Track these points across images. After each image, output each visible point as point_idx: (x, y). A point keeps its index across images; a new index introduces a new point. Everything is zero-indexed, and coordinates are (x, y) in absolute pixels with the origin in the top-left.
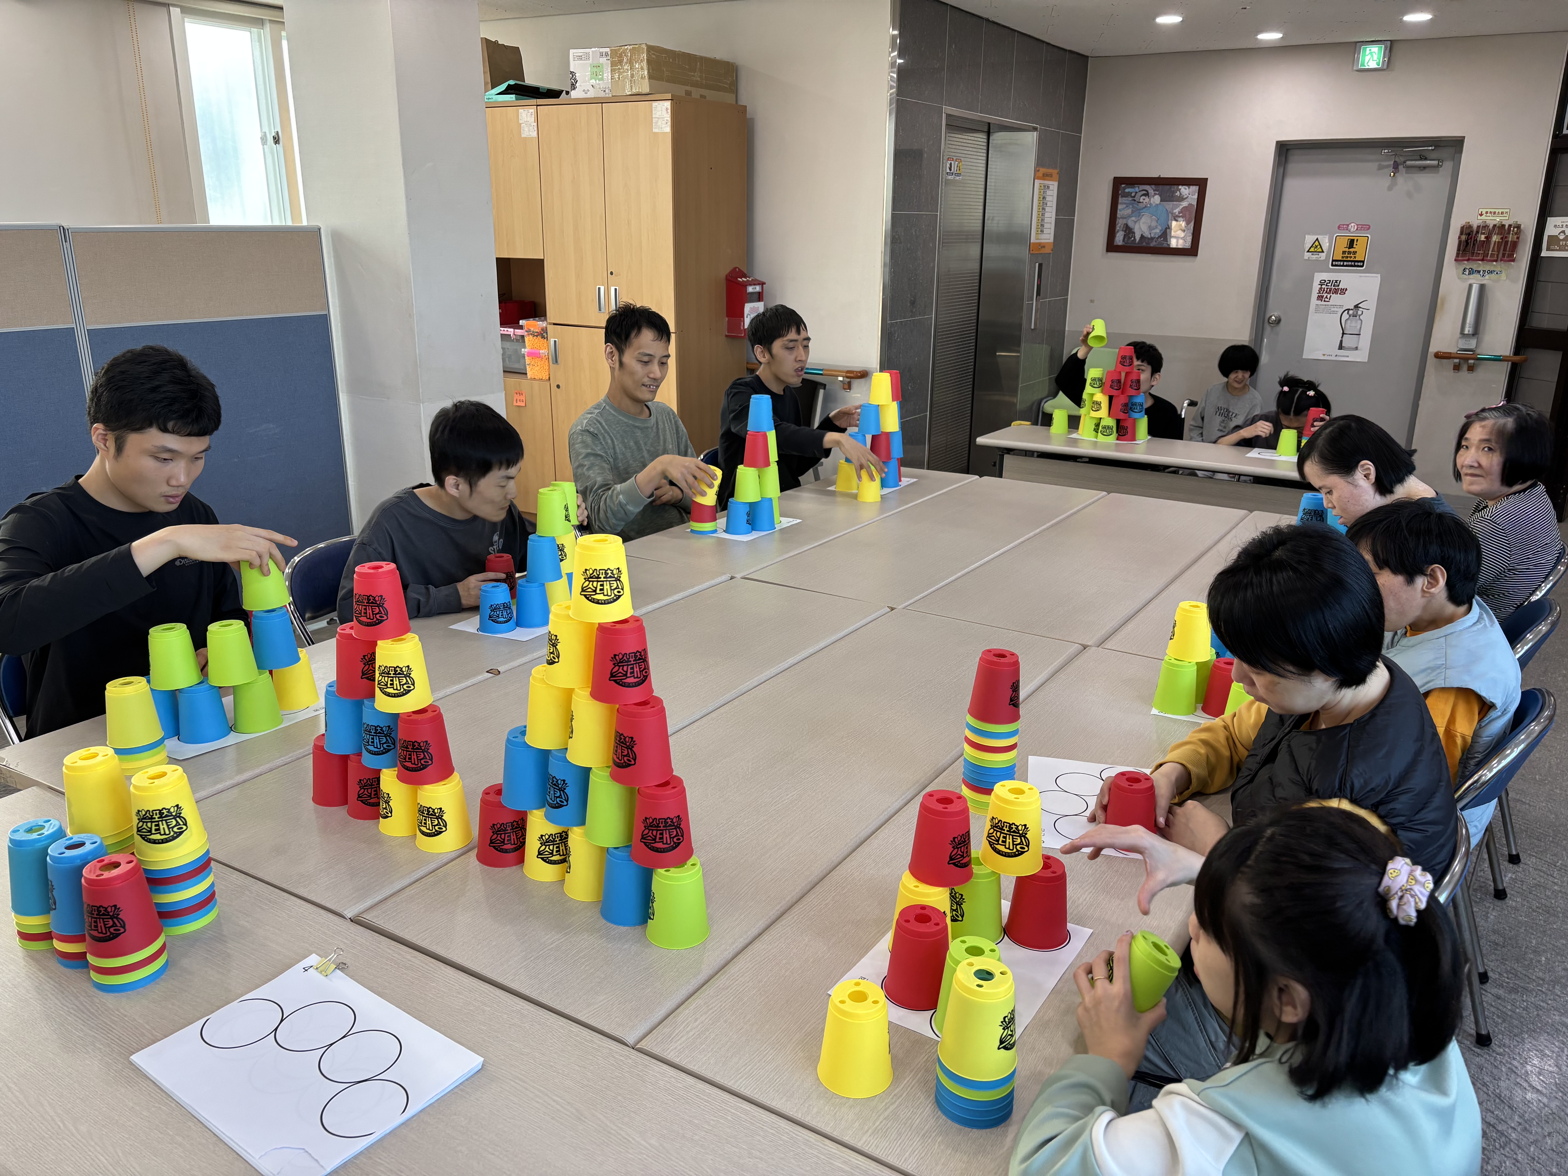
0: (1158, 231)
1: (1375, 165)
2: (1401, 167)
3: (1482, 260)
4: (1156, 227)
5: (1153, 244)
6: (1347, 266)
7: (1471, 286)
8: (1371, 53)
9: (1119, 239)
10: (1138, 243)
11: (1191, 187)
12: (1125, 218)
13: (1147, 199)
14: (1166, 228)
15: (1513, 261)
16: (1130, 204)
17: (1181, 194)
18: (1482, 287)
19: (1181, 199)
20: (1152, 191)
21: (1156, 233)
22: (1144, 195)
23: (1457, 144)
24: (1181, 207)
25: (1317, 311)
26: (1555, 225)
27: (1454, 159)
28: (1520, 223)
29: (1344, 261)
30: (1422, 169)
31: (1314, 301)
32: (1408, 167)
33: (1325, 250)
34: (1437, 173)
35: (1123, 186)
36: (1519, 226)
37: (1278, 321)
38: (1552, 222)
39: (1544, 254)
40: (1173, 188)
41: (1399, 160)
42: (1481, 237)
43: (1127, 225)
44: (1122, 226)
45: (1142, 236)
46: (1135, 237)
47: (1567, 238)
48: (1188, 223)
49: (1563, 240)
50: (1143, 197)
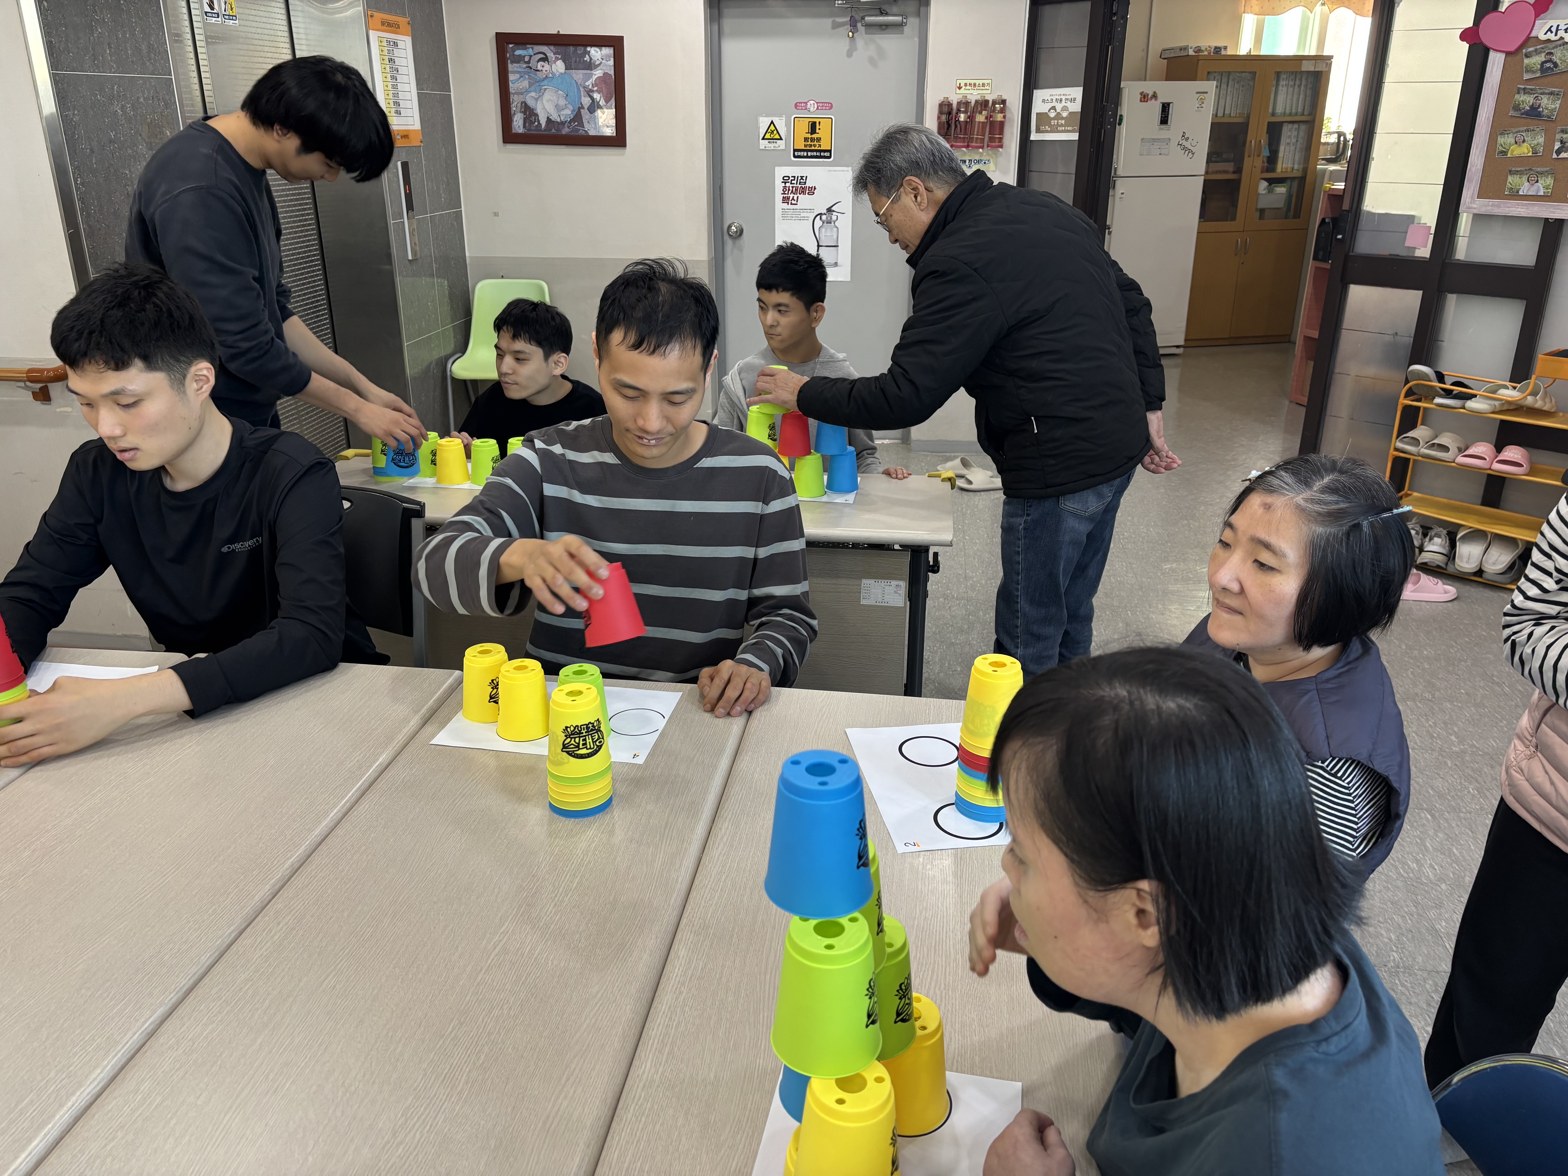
0: (568, 112)
1: (828, 22)
2: (859, 25)
3: (967, 147)
4: (566, 107)
5: (565, 131)
6: (811, 157)
9: (518, 124)
10: (545, 130)
11: (603, 48)
12: (522, 94)
13: (547, 66)
14: (579, 108)
15: (1001, 147)
16: (525, 73)
17: (591, 59)
20: (552, 55)
21: (566, 115)
22: (541, 60)
24: (594, 78)
25: (784, 217)
26: (1043, 99)
27: (918, 14)
28: (1004, 97)
29: (807, 151)
30: (884, 27)
31: (779, 205)
32: (869, 26)
33: (783, 137)
34: (902, 33)
35: (511, 46)
36: (1004, 102)
37: (740, 232)
38: (1039, 95)
39: (1034, 136)
40: (580, 50)
41: (857, 15)
42: (964, 117)
43: (526, 104)
44: (519, 105)
45: (549, 120)
46: (539, 121)
47: (1058, 116)
48: (607, 101)
49: (1054, 119)
50: (541, 63)
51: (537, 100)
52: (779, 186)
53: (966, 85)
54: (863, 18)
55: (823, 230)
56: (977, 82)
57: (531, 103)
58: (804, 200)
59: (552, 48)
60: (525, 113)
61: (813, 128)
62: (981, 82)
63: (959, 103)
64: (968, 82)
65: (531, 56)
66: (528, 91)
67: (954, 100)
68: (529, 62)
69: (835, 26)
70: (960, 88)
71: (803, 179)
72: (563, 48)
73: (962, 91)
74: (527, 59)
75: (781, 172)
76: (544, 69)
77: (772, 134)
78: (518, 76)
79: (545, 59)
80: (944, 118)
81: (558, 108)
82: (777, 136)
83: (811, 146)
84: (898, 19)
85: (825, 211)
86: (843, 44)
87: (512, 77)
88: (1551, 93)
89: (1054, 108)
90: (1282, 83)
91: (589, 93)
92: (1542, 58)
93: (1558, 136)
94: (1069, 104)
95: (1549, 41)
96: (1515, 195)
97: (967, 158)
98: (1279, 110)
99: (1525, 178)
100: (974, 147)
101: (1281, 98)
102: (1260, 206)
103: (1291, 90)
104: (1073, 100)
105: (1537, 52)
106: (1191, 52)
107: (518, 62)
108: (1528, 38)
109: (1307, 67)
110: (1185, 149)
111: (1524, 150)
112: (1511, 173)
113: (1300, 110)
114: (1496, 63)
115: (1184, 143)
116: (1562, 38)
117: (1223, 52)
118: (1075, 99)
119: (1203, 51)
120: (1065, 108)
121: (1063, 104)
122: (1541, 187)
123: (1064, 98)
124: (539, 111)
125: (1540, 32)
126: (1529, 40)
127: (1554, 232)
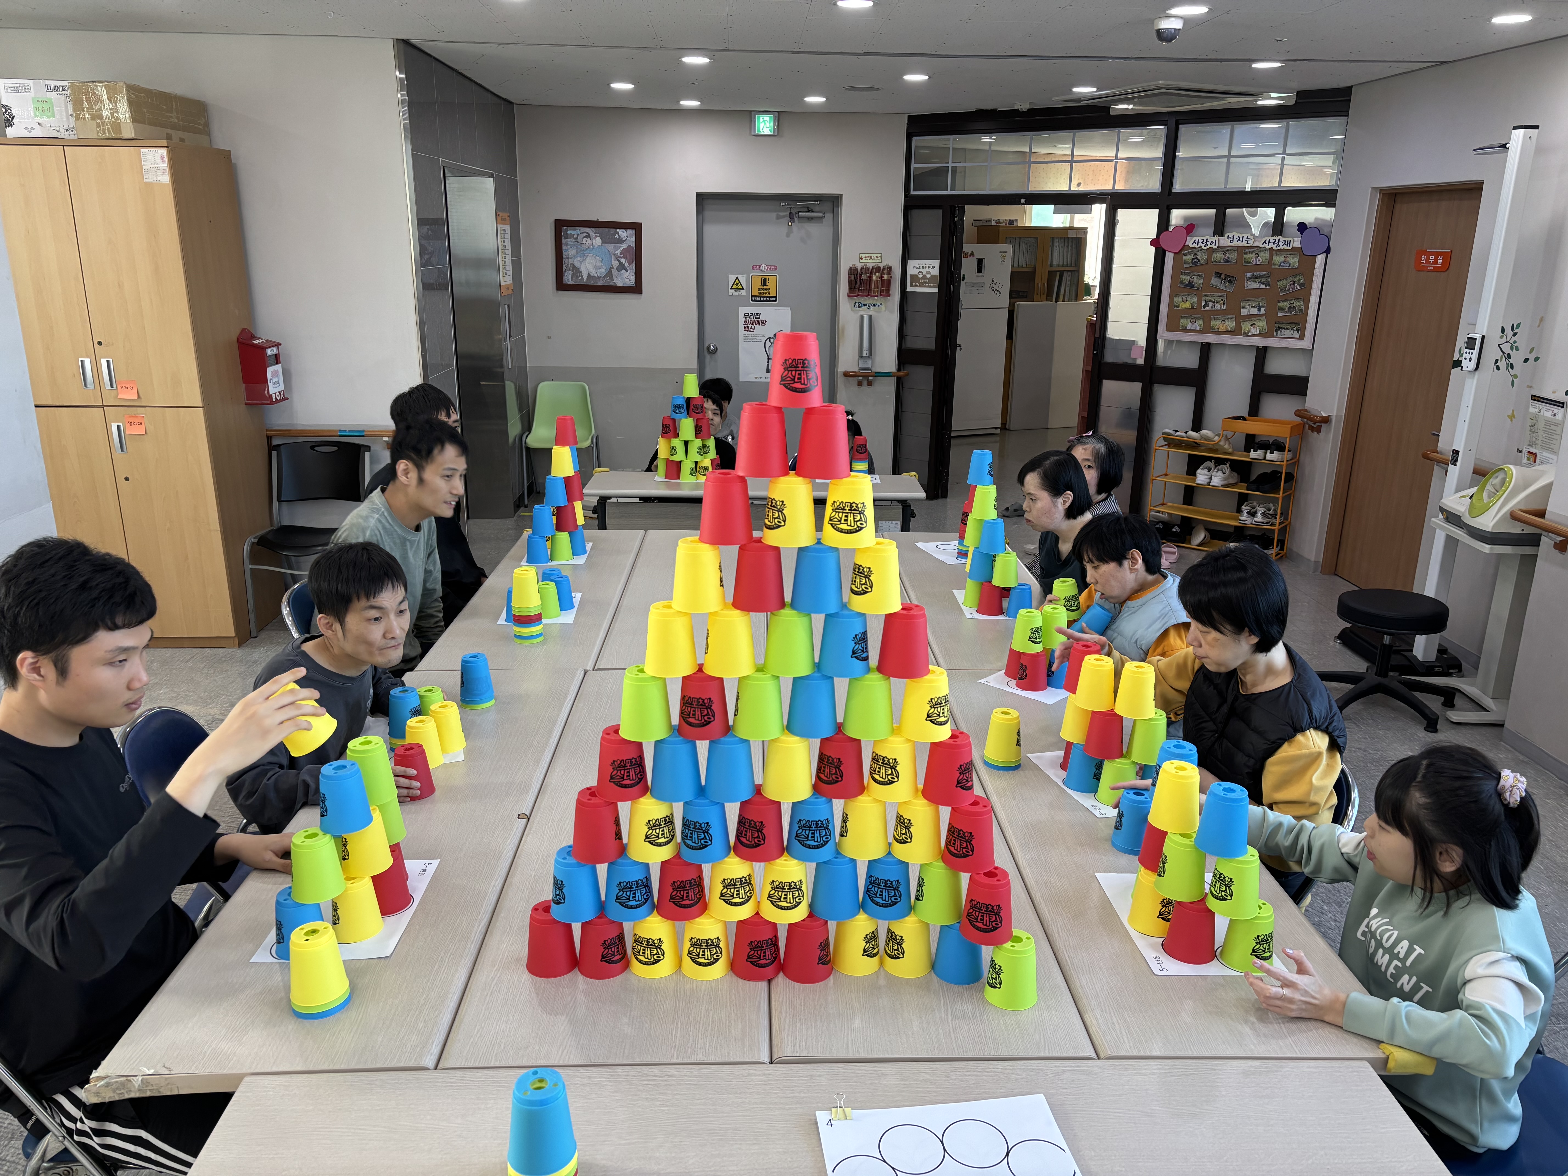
0: (604, 271)
1: (774, 215)
2: (795, 218)
3: (867, 296)
4: (601, 267)
5: (600, 283)
6: (763, 301)
7: (862, 317)
8: (764, 121)
9: (568, 278)
10: (586, 282)
11: (629, 230)
12: (571, 259)
13: (589, 241)
14: (611, 268)
15: (889, 296)
16: (575, 245)
17: (619, 237)
18: (870, 317)
19: (620, 241)
20: (593, 233)
21: (601, 273)
22: (585, 236)
23: (835, 201)
24: (622, 248)
25: (745, 339)
26: (914, 267)
27: (833, 213)
28: (890, 265)
29: (761, 297)
30: (810, 219)
31: (742, 332)
32: (799, 218)
33: (745, 288)
34: (822, 223)
35: (565, 228)
36: (890, 268)
37: (716, 350)
38: (911, 264)
39: (909, 289)
40: (612, 231)
41: (793, 211)
42: (864, 277)
43: (574, 265)
44: (569, 266)
45: (589, 276)
46: (582, 277)
47: (924, 277)
48: (630, 263)
49: (921, 278)
50: (585, 239)
51: (581, 262)
52: (742, 319)
53: (865, 257)
54: (797, 214)
56: (873, 255)
57: (577, 264)
58: (758, 328)
59: (593, 229)
60: (572, 271)
61: (764, 282)
62: (875, 255)
63: (862, 268)
64: (867, 255)
65: (578, 235)
66: (575, 257)
67: (859, 266)
68: (577, 238)
69: (778, 218)
70: (862, 259)
71: (758, 315)
72: (599, 230)
73: (863, 261)
74: (575, 236)
75: (743, 310)
76: (587, 243)
77: (737, 285)
78: (569, 247)
79: (588, 236)
80: (853, 278)
81: (596, 268)
82: (741, 287)
83: (762, 294)
84: (821, 215)
85: (772, 336)
86: (784, 229)
87: (564, 248)
88: (1198, 275)
89: (921, 272)
90: (1056, 244)
91: (617, 258)
92: (1192, 256)
93: (1204, 298)
94: (930, 270)
95: (1194, 248)
96: (1184, 330)
97: (867, 302)
98: (1055, 263)
99: (1189, 320)
100: (871, 296)
101: (1056, 254)
103: (1062, 250)
105: (1190, 253)
106: (994, 224)
107: (570, 238)
108: (1184, 245)
109: (1071, 234)
110: (994, 290)
111: (1187, 305)
112: (1182, 317)
113: (1069, 262)
114: (1169, 257)
115: (993, 286)
116: (1201, 247)
117: (1015, 224)
118: (934, 268)
119: (1001, 223)
120: (928, 273)
121: (927, 270)
122: (1197, 326)
123: (927, 266)
124: (582, 270)
125: (1190, 242)
126: (1185, 247)
127: (1206, 350)
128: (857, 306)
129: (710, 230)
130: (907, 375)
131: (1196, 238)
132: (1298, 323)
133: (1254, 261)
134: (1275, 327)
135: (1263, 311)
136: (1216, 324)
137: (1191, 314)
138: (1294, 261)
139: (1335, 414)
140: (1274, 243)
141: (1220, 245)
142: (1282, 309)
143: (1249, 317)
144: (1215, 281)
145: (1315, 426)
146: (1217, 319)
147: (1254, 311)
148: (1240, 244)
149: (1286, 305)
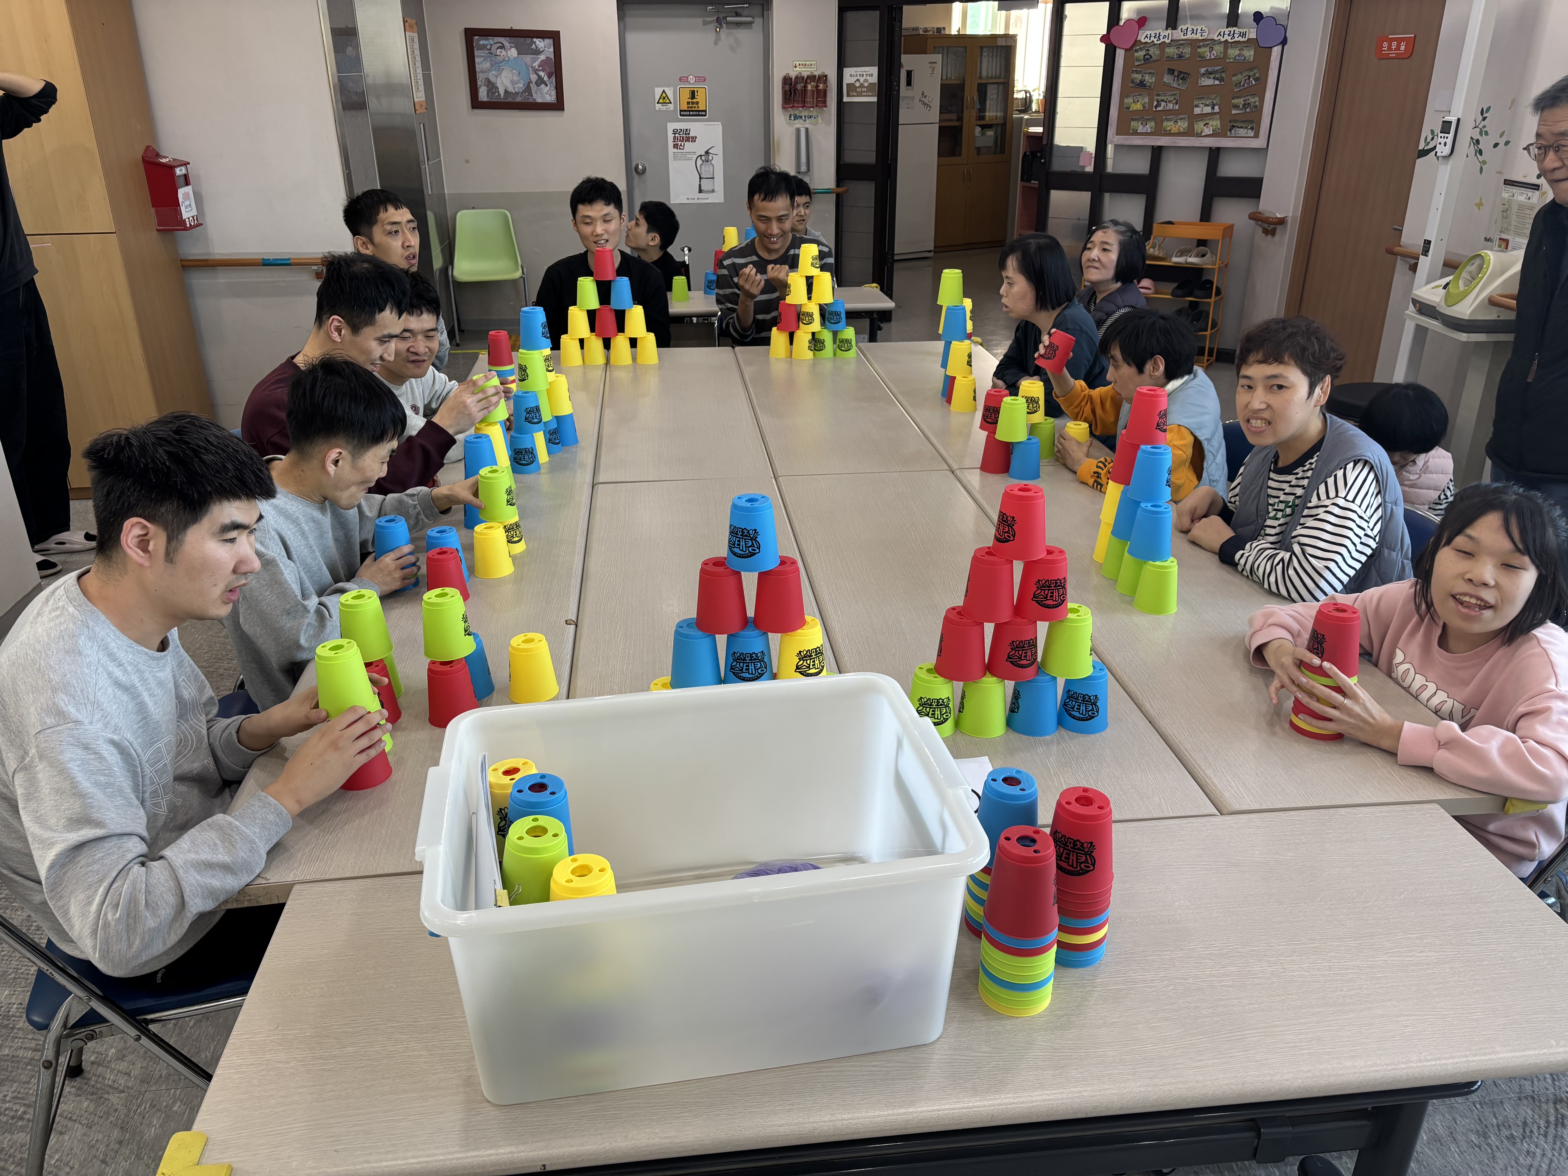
0: (522, 86)
1: (701, 20)
2: (723, 22)
3: (802, 107)
4: (518, 82)
5: (519, 99)
6: (693, 115)
7: (798, 131)
9: (483, 95)
10: (504, 99)
11: (546, 40)
12: (486, 72)
13: (504, 53)
14: (529, 83)
15: (826, 107)
16: (488, 57)
17: (536, 47)
18: (807, 130)
19: (538, 52)
20: (507, 44)
21: (519, 88)
22: (499, 48)
23: (764, 4)
24: (540, 60)
25: (675, 158)
26: (851, 75)
27: (763, 16)
28: (826, 73)
29: (690, 111)
30: (738, 24)
31: (671, 150)
32: (728, 23)
33: (672, 101)
34: (751, 28)
35: (476, 37)
36: (826, 76)
37: (644, 170)
38: (848, 72)
39: (846, 99)
40: (528, 40)
41: (721, 16)
42: (799, 87)
43: (489, 80)
44: (484, 81)
45: (506, 91)
46: (499, 93)
47: (862, 86)
48: (549, 77)
49: (859, 87)
50: (499, 50)
51: (497, 76)
52: (671, 136)
53: (799, 65)
54: (725, 18)
55: (703, 167)
56: (807, 63)
57: (492, 79)
58: (689, 146)
59: (507, 39)
60: (488, 86)
61: (693, 95)
62: (810, 63)
63: (797, 77)
64: (801, 63)
65: (491, 45)
66: (489, 70)
67: (793, 75)
68: (490, 49)
69: (705, 23)
70: (796, 67)
71: (687, 131)
72: (514, 39)
73: (797, 69)
74: (488, 47)
75: (672, 126)
76: (502, 54)
77: (664, 99)
78: (482, 59)
79: (502, 47)
80: (787, 88)
81: (513, 83)
82: (668, 101)
83: (692, 107)
84: (749, 19)
85: (704, 153)
86: (711, 37)
87: (477, 60)
88: (1150, 73)
89: (858, 80)
90: (985, 54)
91: (536, 71)
92: (1143, 53)
93: (1155, 98)
94: (868, 78)
95: (1146, 43)
96: (1135, 133)
97: (803, 114)
98: (984, 74)
99: (1140, 122)
100: (806, 107)
101: (984, 65)
102: (977, 145)
103: (991, 60)
104: (871, 75)
105: (1141, 49)
106: (921, 32)
107: (483, 49)
108: (1136, 41)
109: (1001, 42)
110: (924, 104)
111: (1138, 106)
112: (1132, 120)
113: (998, 74)
114: (1120, 54)
115: (923, 99)
116: (1153, 41)
117: (943, 32)
118: (872, 75)
119: (928, 31)
120: (866, 80)
121: (865, 77)
122: (1148, 128)
123: (865, 73)
124: (499, 85)
125: (1142, 38)
126: (1137, 42)
127: (1157, 153)
128: (793, 118)
129: (632, 38)
130: (847, 191)
131: (1148, 32)
132: (1252, 121)
133: (1208, 56)
134: (1229, 126)
135: (1217, 109)
136: (1168, 125)
137: (1142, 116)
138: (1249, 54)
139: (1290, 215)
140: (1229, 36)
141: (1174, 38)
142: (1236, 107)
143: (1203, 116)
144: (1167, 79)
145: (1270, 229)
146: (1170, 120)
147: (1208, 110)
148: (1194, 36)
149: (1240, 101)
